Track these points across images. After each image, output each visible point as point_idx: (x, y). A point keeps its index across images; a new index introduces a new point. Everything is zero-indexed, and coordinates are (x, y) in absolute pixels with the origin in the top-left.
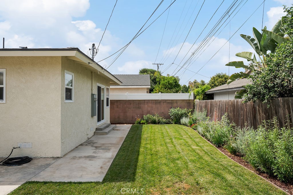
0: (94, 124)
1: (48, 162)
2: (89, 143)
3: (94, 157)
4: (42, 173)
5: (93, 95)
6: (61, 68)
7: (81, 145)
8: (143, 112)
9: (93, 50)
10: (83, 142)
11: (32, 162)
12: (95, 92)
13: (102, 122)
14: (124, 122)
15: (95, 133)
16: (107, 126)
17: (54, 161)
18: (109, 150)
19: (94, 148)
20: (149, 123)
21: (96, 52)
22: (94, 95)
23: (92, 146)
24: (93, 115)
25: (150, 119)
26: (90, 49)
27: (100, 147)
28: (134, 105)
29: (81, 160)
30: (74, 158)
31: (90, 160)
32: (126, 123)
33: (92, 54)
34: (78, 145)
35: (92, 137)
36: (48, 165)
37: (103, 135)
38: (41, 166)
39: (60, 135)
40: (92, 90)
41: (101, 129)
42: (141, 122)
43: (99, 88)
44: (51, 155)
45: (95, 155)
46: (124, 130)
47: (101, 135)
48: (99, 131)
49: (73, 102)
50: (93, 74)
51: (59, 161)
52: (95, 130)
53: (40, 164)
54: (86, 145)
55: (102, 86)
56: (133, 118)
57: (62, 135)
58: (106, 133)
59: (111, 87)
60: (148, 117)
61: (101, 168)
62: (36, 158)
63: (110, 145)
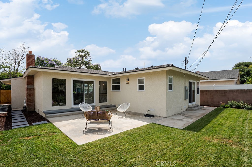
0: (187, 104)
1: (160, 118)
2: (182, 113)
3: (182, 120)
4: (157, 121)
5: (185, 87)
6: (166, 75)
7: (178, 114)
8: (228, 99)
9: (186, 62)
10: (179, 113)
11: (154, 117)
12: (188, 85)
13: (193, 104)
14: (212, 105)
15: (187, 109)
16: (196, 106)
17: (163, 118)
18: (192, 118)
19: (184, 116)
20: (233, 108)
21: (187, 62)
22: (187, 87)
23: (183, 115)
24: (186, 98)
25: (234, 104)
26: (183, 61)
27: (188, 116)
28: (220, 93)
29: (175, 120)
30: (172, 119)
31: (180, 121)
32: (213, 106)
33: (185, 64)
34: (176, 114)
35: (185, 111)
36: (161, 119)
37: (192, 111)
38: (158, 119)
39: (166, 107)
40: (185, 84)
41: (191, 108)
42: (226, 106)
43: (191, 83)
44: (162, 116)
45: (183, 119)
46: (208, 110)
47: (191, 111)
48: (189, 109)
49: (173, 91)
50: (186, 75)
51: (165, 119)
52: (187, 108)
53: (157, 118)
54: (180, 114)
55: (193, 81)
56: (219, 102)
57: (167, 107)
58: (194, 110)
59: (201, 81)
60: (232, 103)
61: (184, 125)
62: (156, 116)
63: (194, 116)
